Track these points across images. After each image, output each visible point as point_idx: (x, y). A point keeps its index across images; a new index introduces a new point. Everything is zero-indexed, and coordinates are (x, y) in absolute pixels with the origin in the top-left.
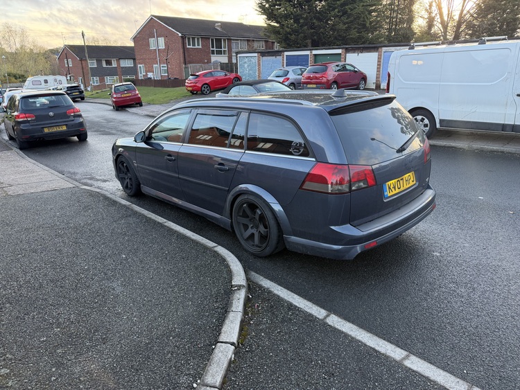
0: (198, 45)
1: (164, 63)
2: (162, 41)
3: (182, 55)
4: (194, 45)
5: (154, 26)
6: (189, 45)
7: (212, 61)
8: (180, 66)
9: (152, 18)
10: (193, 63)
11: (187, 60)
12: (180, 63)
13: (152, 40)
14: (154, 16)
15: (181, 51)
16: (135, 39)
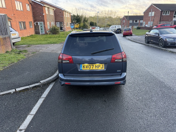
0: (168, 14)
1: (152, 21)
2: (153, 13)
3: (159, 18)
4: (166, 14)
5: (152, 8)
6: (164, 14)
7: (173, 20)
8: (158, 22)
9: (152, 5)
10: (164, 21)
11: (161, 20)
12: (158, 21)
13: (150, 13)
14: (153, 4)
15: (160, 16)
16: (144, 13)
